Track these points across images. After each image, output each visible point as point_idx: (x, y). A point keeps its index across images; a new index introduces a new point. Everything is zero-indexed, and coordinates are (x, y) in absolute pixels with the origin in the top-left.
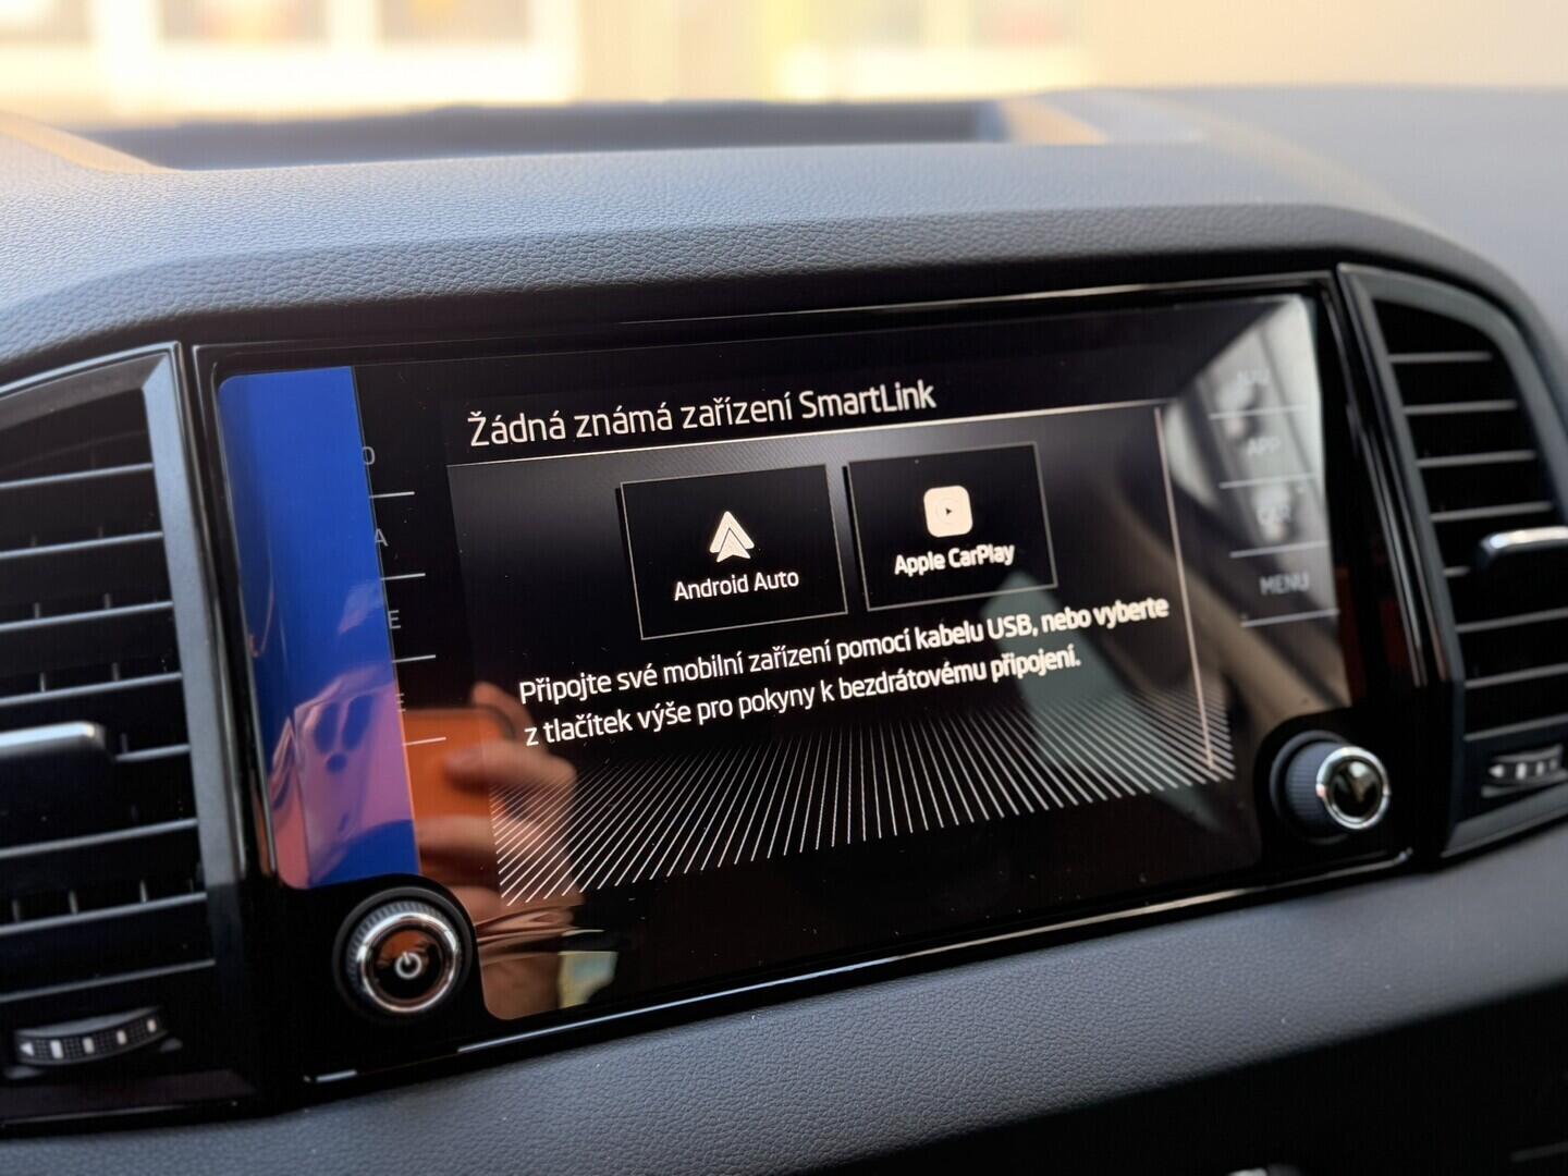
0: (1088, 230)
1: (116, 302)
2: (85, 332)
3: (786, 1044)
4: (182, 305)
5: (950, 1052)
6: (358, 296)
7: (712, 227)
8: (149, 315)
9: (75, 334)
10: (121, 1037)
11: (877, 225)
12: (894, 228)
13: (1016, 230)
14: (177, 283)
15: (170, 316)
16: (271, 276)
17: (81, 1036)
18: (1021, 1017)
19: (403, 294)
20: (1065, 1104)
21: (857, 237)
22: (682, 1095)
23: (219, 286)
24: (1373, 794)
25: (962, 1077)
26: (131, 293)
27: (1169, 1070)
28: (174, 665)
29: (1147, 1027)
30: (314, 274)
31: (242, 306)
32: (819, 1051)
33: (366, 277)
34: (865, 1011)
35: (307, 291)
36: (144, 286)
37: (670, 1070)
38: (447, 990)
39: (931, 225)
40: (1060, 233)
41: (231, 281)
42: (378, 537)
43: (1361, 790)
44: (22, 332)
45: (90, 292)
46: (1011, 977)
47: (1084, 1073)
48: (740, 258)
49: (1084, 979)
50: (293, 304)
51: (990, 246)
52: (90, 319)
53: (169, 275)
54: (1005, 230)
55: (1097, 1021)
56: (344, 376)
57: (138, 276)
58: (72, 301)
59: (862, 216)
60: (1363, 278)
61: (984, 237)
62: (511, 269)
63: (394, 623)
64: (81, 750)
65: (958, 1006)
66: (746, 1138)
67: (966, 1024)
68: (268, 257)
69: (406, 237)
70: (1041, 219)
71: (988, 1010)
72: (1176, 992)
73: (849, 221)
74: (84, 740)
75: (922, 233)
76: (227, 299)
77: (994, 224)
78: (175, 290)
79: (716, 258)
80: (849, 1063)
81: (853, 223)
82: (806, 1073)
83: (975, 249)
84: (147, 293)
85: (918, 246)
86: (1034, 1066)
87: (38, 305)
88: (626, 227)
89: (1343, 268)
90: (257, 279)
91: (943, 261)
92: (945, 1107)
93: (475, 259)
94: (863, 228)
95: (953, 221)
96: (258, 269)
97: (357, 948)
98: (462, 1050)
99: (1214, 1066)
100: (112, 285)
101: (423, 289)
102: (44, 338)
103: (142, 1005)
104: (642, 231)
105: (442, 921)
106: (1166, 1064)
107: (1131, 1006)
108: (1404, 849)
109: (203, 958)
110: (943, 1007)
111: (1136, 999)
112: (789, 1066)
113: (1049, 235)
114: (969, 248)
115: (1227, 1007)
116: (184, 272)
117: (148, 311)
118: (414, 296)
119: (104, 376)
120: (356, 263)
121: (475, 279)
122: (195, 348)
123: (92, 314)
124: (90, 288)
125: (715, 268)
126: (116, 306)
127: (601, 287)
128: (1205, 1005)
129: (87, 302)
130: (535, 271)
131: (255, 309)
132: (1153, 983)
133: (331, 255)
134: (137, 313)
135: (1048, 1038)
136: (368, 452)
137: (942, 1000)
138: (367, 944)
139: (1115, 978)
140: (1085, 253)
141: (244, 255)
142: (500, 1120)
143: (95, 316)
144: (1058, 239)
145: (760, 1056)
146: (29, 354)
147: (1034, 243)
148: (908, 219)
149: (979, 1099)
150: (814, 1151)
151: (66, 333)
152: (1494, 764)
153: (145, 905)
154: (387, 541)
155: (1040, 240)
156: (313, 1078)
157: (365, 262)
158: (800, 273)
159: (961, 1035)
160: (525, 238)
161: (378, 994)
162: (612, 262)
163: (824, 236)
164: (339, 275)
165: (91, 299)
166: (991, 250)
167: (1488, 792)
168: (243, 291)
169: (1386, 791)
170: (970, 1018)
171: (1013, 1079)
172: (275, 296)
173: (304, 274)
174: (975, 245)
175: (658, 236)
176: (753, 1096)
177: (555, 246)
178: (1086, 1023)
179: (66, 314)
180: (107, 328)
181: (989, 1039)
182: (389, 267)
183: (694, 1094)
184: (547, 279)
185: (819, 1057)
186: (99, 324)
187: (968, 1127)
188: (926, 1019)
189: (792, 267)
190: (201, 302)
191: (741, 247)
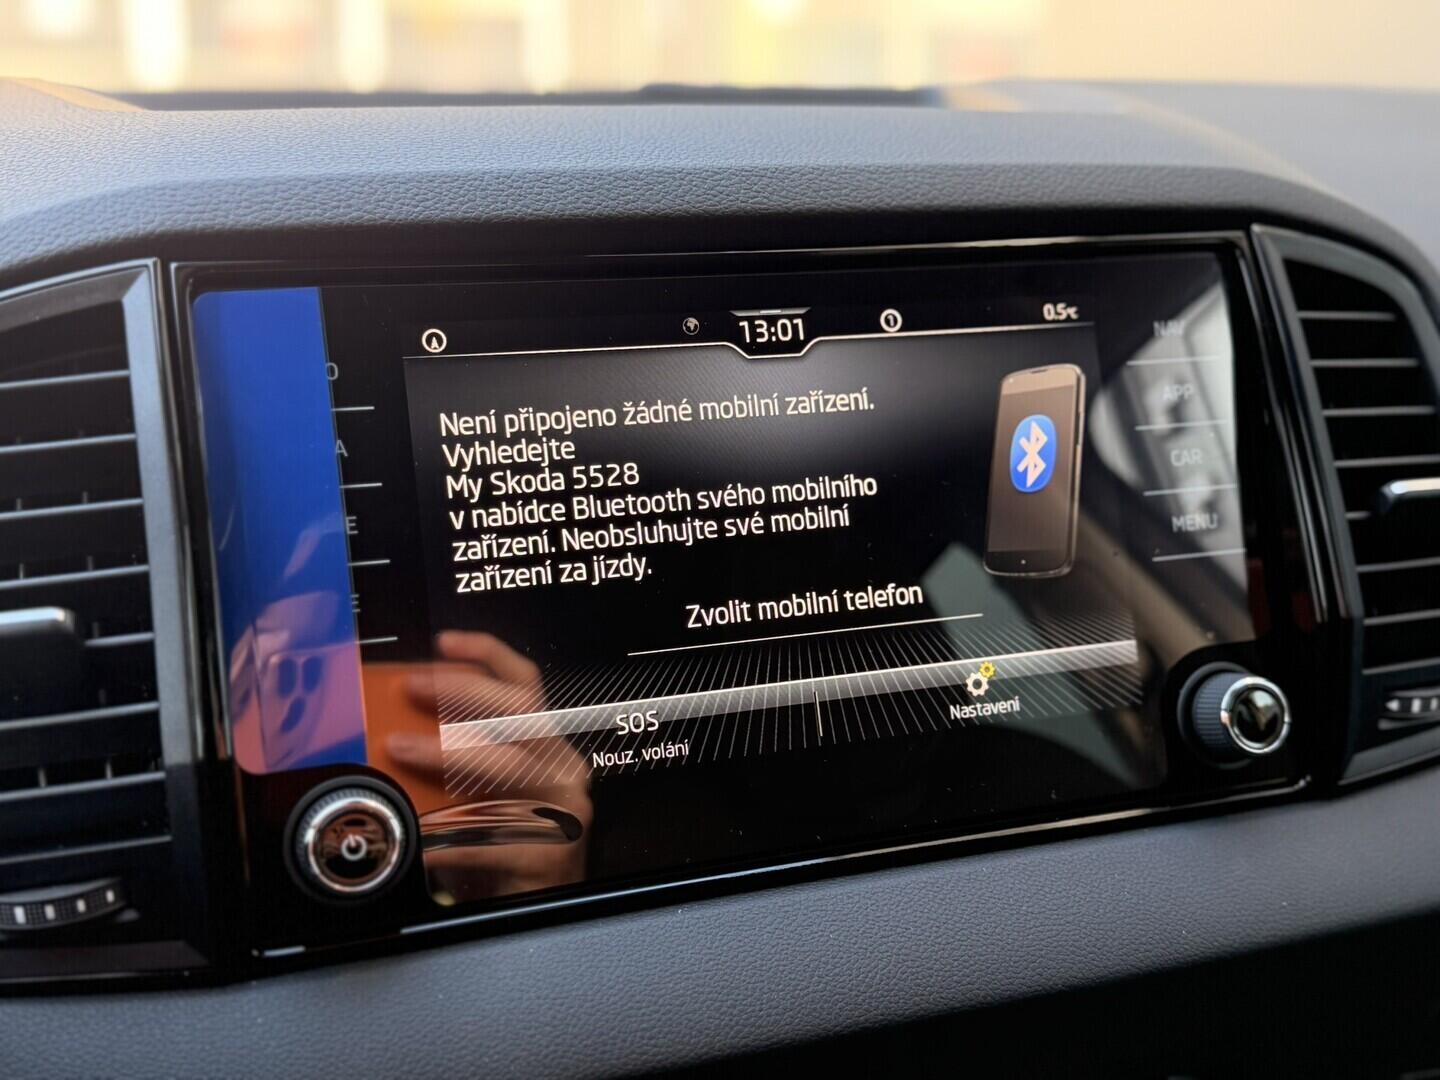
0: (1015, 184)
1: (100, 220)
2: (70, 246)
3: (710, 937)
4: (162, 224)
5: (866, 949)
6: (326, 221)
7: (661, 168)
8: (130, 232)
9: (60, 248)
10: (81, 906)
11: (816, 172)
12: (832, 175)
13: (949, 181)
14: (158, 204)
15: (152, 233)
16: (246, 200)
17: (44, 903)
18: (935, 920)
19: (369, 220)
20: (973, 1003)
21: (797, 183)
22: (610, 980)
23: (197, 208)
24: (1274, 723)
25: (876, 973)
26: (114, 212)
27: (1075, 974)
28: (143, 558)
29: (1054, 933)
30: (287, 199)
31: (217, 227)
32: (741, 944)
33: (335, 203)
34: (786, 909)
35: (279, 215)
36: (126, 206)
37: (600, 958)
38: (392, 871)
39: (867, 175)
40: (989, 185)
41: (208, 203)
42: (339, 447)
43: (1263, 720)
44: (12, 245)
45: (77, 210)
46: (926, 883)
47: (993, 973)
48: (687, 198)
49: (995, 887)
50: (265, 226)
51: (923, 195)
52: (75, 235)
53: (151, 196)
54: (937, 181)
55: (1006, 925)
56: (312, 295)
57: (122, 196)
58: (59, 217)
59: (802, 164)
60: (1275, 239)
61: (916, 187)
62: (470, 200)
63: (352, 529)
64: (52, 631)
65: (874, 907)
66: (669, 1023)
67: (882, 924)
68: (245, 182)
69: (373, 169)
70: (972, 172)
71: (904, 912)
72: (1082, 902)
73: (790, 168)
74: (55, 624)
75: (858, 181)
76: (203, 220)
77: (928, 175)
78: (157, 210)
79: (663, 197)
80: (770, 956)
81: (793, 170)
82: (728, 964)
83: (908, 197)
84: (131, 211)
85: (855, 193)
86: (945, 965)
87: (29, 220)
88: (580, 166)
89: (1256, 228)
90: (232, 202)
91: (877, 208)
92: (860, 1000)
93: (437, 190)
94: (803, 175)
95: (889, 171)
96: (233, 194)
97: (305, 830)
98: (406, 931)
99: (1117, 972)
100: (97, 204)
101: (387, 217)
102: (33, 250)
103: (104, 875)
104: (595, 171)
105: (387, 806)
106: (1071, 968)
107: (1040, 913)
108: (1304, 778)
109: (161, 833)
110: (860, 908)
111: (1044, 907)
112: (712, 957)
113: (979, 187)
114: (903, 197)
115: (1130, 917)
116: (164, 194)
117: (131, 229)
118: (379, 223)
119: (89, 288)
120: (325, 191)
121: (437, 209)
122: (173, 266)
123: (78, 230)
124: (77, 207)
125: (662, 207)
126: (101, 223)
127: (553, 221)
128: (1109, 915)
129: (74, 220)
130: (493, 203)
131: (230, 230)
132: (1060, 892)
133: (301, 183)
134: (120, 230)
135: (959, 940)
136: (332, 369)
137: (859, 902)
138: (314, 827)
139: (1025, 887)
140: (1013, 205)
141: (221, 180)
142: (436, 997)
143: (80, 232)
144: (986, 191)
145: (685, 947)
146: (19, 264)
147: (965, 193)
148: (846, 167)
149: (892, 994)
150: (733, 1038)
151: (53, 247)
152: (1391, 699)
153: (110, 782)
154: (348, 452)
155: (969, 191)
156: (261, 952)
157: (333, 190)
158: (742, 213)
159: (876, 934)
160: (484, 173)
161: (323, 872)
162: (566, 197)
163: (766, 180)
164: (308, 201)
165: (77, 216)
166: (923, 198)
167: (1384, 725)
168: (220, 213)
169: (1287, 719)
170: (886, 919)
171: (924, 977)
172: (249, 218)
173: (276, 198)
174: (909, 194)
175: (610, 175)
176: (676, 984)
177: (513, 181)
178: (996, 928)
179: (54, 229)
180: (91, 244)
181: (903, 939)
182: (357, 195)
183: (621, 980)
184: (504, 212)
185: (740, 949)
186: (84, 240)
187: (882, 1020)
188: (844, 918)
189: (734, 208)
190: (179, 222)
191: (687, 188)
